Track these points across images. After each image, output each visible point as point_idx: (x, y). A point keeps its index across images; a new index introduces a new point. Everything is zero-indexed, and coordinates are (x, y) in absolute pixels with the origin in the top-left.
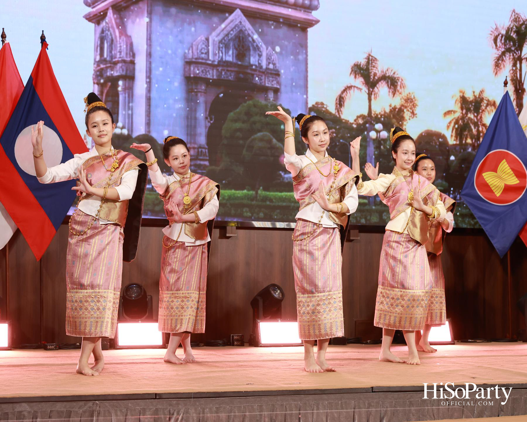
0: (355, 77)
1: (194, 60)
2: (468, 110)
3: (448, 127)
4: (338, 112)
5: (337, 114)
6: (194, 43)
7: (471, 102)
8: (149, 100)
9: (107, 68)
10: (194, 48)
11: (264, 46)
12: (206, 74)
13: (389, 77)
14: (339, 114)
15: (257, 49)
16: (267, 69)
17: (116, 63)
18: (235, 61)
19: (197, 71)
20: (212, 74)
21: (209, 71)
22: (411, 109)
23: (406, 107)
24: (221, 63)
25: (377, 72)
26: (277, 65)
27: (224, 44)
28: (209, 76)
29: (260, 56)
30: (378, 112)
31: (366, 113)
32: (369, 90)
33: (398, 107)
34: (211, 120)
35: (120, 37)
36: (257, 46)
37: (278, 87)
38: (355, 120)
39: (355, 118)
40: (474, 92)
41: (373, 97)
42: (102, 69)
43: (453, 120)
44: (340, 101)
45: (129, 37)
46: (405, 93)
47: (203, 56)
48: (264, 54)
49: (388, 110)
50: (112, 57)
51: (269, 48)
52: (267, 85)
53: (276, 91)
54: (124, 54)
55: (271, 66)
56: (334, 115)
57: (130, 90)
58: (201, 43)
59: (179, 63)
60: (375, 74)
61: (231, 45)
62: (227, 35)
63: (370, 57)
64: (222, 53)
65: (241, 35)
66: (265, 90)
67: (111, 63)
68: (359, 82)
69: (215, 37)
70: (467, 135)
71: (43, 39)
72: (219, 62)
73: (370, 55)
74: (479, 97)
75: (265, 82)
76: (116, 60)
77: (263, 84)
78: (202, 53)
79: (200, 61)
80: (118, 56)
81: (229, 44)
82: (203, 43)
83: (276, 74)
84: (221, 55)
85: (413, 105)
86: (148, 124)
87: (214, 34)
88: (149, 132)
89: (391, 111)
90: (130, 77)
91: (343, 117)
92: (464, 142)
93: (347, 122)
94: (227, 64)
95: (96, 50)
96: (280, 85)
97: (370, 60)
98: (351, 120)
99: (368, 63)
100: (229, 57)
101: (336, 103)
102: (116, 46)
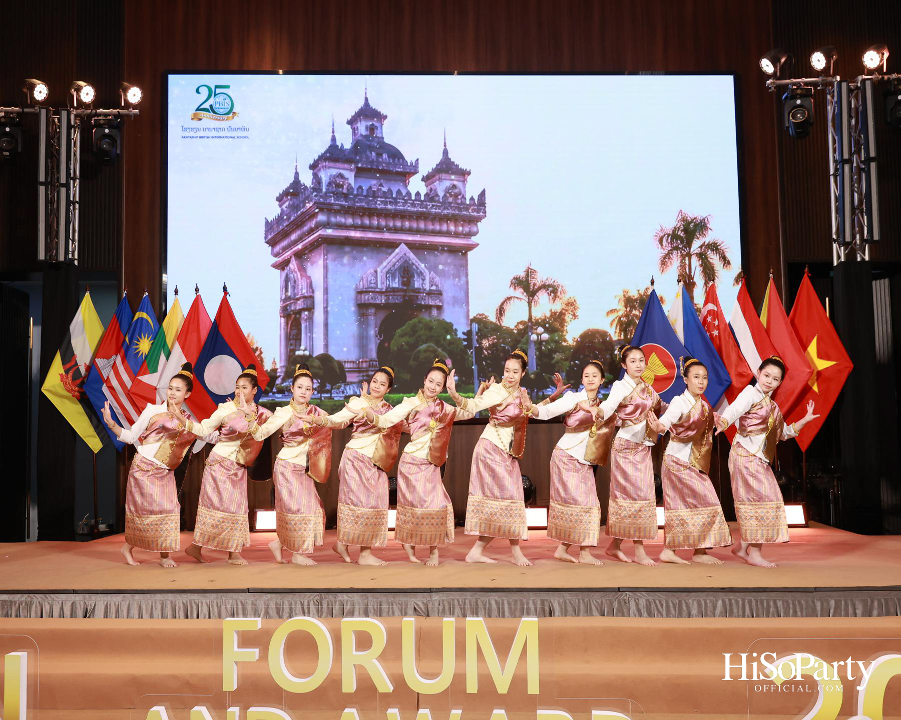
0: (515, 289)
1: (364, 290)
2: (633, 307)
3: (611, 324)
4: (499, 320)
5: (498, 322)
6: (364, 276)
7: (636, 300)
8: (326, 325)
9: (291, 303)
10: (364, 279)
11: (427, 271)
12: (375, 300)
13: (549, 286)
14: (500, 322)
15: (421, 274)
16: (430, 290)
17: (298, 299)
18: (401, 287)
19: (366, 298)
20: (382, 300)
21: (377, 298)
22: (572, 311)
23: (567, 310)
24: (389, 290)
25: (536, 282)
26: (440, 286)
27: (390, 273)
28: (378, 302)
29: (424, 280)
30: (538, 317)
31: (526, 319)
32: (529, 299)
33: (559, 311)
34: (381, 337)
35: (301, 278)
36: (421, 272)
37: (441, 304)
38: (516, 327)
39: (516, 324)
40: (638, 291)
41: (533, 304)
42: (287, 305)
43: (616, 318)
44: (500, 311)
45: (309, 277)
46: (565, 298)
47: (372, 285)
48: (427, 278)
49: (548, 315)
50: (295, 295)
51: (432, 272)
52: (430, 303)
53: (439, 308)
54: (304, 291)
55: (434, 288)
56: (495, 324)
57: (310, 319)
58: (370, 275)
59: (352, 294)
60: (535, 284)
61: (397, 273)
62: (394, 266)
63: (530, 270)
64: (389, 281)
65: (406, 265)
66: (429, 308)
67: (294, 300)
68: (519, 292)
69: (382, 269)
70: (632, 330)
71: (225, 289)
72: (387, 288)
73: (529, 268)
74: (644, 295)
75: (428, 301)
76: (299, 296)
77: (427, 303)
78: (372, 283)
79: (370, 290)
80: (300, 293)
81: (395, 274)
82: (372, 275)
83: (439, 293)
84: (388, 283)
85: (574, 308)
86: (326, 346)
87: (382, 267)
88: (327, 351)
89: (551, 316)
90: (310, 309)
91: (503, 324)
92: (629, 337)
93: (508, 329)
94: (394, 290)
95: (282, 291)
96: (443, 303)
97: (529, 272)
98: (512, 327)
99: (527, 275)
100: (396, 284)
101: (497, 313)
102: (298, 285)
